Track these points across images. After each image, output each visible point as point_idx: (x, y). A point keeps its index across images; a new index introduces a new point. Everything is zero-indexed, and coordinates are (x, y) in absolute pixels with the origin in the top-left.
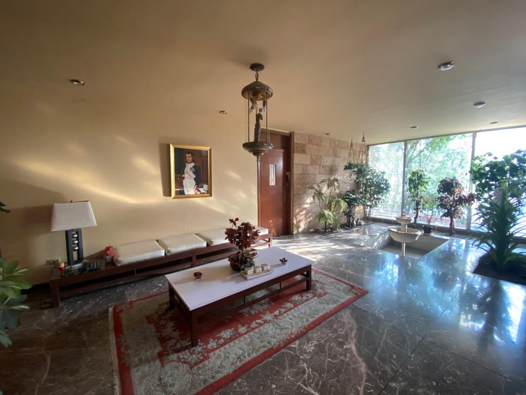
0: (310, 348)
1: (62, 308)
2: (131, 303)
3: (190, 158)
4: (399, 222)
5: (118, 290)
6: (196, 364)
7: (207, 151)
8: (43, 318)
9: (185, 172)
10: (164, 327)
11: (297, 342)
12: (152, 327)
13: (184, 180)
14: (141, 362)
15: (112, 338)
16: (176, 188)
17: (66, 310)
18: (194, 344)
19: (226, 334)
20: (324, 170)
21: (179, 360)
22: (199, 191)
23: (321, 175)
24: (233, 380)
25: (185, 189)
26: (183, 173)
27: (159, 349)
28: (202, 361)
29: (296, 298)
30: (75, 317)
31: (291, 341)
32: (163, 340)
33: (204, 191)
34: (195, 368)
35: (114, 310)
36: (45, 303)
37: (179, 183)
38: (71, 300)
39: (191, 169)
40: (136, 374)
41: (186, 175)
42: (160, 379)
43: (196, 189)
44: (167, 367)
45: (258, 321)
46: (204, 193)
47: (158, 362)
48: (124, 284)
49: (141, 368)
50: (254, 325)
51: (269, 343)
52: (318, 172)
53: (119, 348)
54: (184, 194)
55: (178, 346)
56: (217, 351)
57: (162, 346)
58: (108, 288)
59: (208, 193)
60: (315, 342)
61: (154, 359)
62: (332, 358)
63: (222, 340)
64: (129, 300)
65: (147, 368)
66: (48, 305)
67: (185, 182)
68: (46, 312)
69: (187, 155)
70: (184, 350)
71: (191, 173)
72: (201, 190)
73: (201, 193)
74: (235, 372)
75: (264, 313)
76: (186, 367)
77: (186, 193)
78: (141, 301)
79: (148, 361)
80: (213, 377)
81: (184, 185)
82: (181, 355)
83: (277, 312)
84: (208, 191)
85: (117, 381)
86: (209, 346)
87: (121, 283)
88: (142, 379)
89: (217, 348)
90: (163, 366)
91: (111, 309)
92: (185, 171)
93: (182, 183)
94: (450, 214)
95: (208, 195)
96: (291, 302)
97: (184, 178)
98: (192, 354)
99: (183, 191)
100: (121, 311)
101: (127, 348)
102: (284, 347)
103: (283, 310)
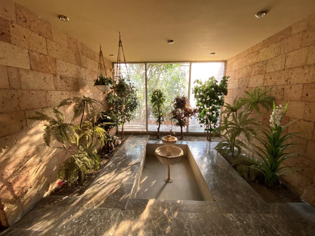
20: (64, 83)
23: (60, 92)
52: (53, 87)
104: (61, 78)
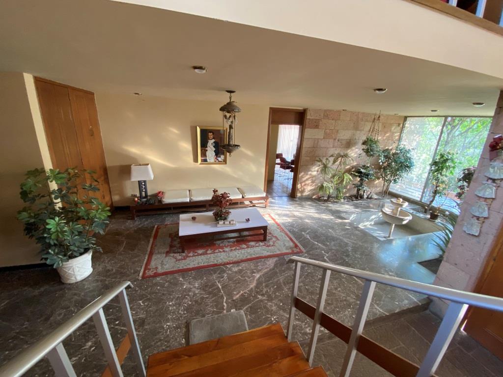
0: (235, 269)
1: (136, 221)
2: (166, 225)
3: (212, 136)
5: (163, 217)
6: (179, 260)
8: (127, 224)
10: (175, 240)
11: (231, 265)
12: (170, 240)
14: (159, 253)
15: (151, 240)
16: (202, 157)
17: (137, 222)
18: (183, 252)
19: (200, 251)
21: (173, 256)
22: (218, 160)
23: (334, 149)
24: (190, 271)
25: (207, 158)
26: (207, 147)
27: (168, 250)
28: (182, 260)
29: (252, 243)
30: (140, 227)
31: (228, 264)
32: (171, 246)
33: (221, 160)
34: (178, 262)
35: (157, 227)
36: (130, 217)
37: (204, 154)
38: (141, 217)
39: (212, 144)
40: (154, 257)
41: (208, 149)
42: (162, 261)
43: (215, 158)
44: (167, 258)
45: (220, 250)
46: (221, 161)
47: (165, 255)
48: (167, 214)
49: (158, 255)
50: (217, 251)
51: (217, 261)
53: (152, 245)
54: (207, 161)
55: (176, 251)
56: (191, 258)
57: (170, 249)
58: (159, 214)
60: (240, 268)
61: (164, 253)
62: (241, 277)
63: (197, 254)
64: (166, 223)
65: (159, 256)
66: (130, 218)
67: (208, 153)
68: (129, 221)
69: (210, 134)
70: (178, 253)
71: (212, 147)
72: (220, 159)
73: (219, 161)
74: (193, 268)
75: (227, 247)
76: (175, 260)
77: (208, 160)
78: (171, 225)
79: (161, 253)
80: (183, 267)
81: (207, 155)
82: (175, 255)
83: (233, 248)
84: (224, 160)
85: (146, 258)
86: (189, 255)
87: (166, 212)
88: (156, 259)
89: (192, 256)
90: (166, 257)
91: (156, 226)
92: (208, 145)
95: (224, 163)
96: (246, 245)
97: (207, 150)
98: (180, 255)
100: (160, 228)
101: (156, 246)
102: (222, 265)
103: (238, 248)
104: (338, 141)
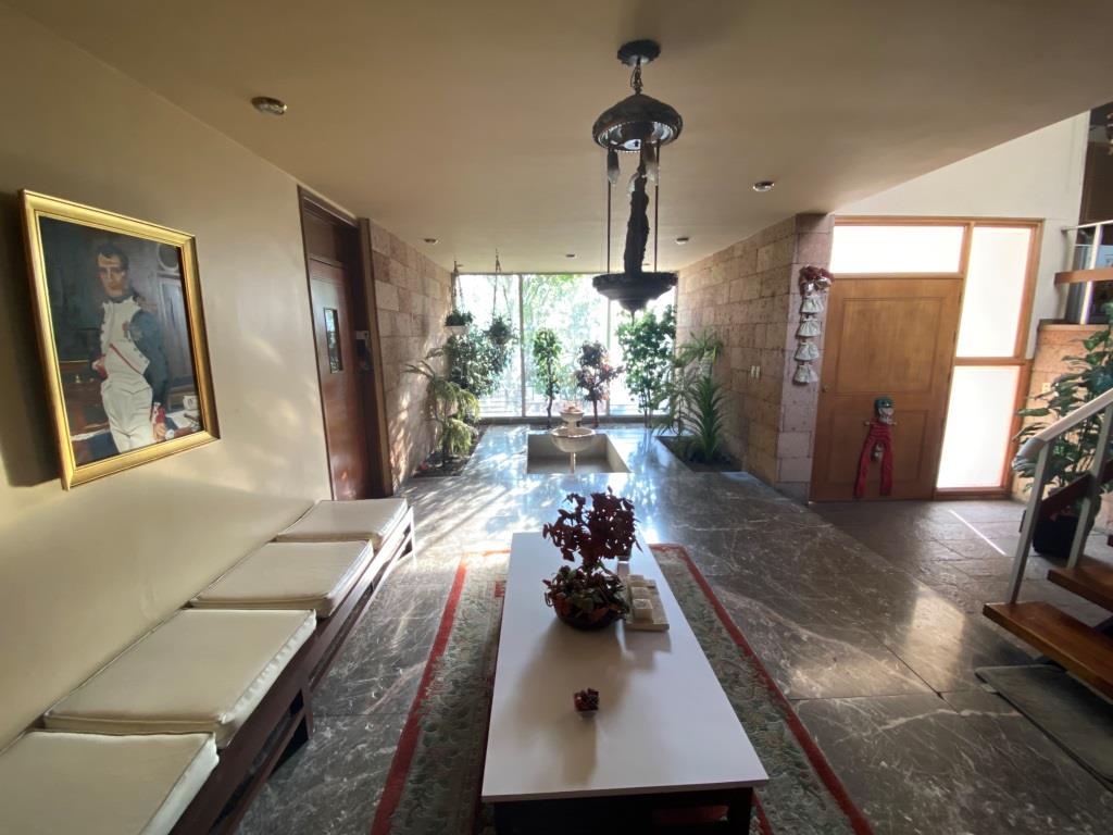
3: (118, 279)
4: (565, 419)
7: (179, 250)
9: (104, 346)
13: (105, 385)
16: (75, 430)
22: (170, 425)
23: (414, 339)
25: (114, 429)
26: (98, 353)
33: (186, 424)
37: (89, 409)
39: (125, 327)
41: (110, 361)
43: (158, 420)
46: (189, 431)
52: (410, 331)
54: (115, 453)
59: (202, 428)
67: (108, 392)
69: (104, 259)
71: (129, 348)
72: (178, 418)
73: (180, 434)
77: (122, 445)
81: (110, 410)
84: (202, 418)
92: (103, 338)
93: (99, 399)
94: (594, 397)
95: (205, 435)
97: (101, 376)
99: (109, 438)
